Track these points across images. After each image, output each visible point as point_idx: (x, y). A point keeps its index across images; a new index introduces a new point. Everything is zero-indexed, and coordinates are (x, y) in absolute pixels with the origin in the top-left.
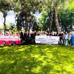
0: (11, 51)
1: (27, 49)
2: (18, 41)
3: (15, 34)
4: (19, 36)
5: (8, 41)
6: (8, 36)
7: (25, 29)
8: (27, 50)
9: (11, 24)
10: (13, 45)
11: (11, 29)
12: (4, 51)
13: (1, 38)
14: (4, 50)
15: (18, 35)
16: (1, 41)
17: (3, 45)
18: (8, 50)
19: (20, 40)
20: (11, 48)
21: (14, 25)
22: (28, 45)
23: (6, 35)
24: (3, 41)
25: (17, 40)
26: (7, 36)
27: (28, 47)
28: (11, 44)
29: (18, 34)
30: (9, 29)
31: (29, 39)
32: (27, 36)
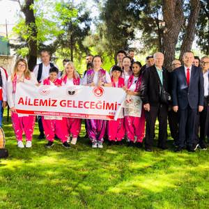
0: (88, 188)
2: (124, 120)
3: (103, 72)
4: (133, 87)
5: (60, 118)
6: (58, 82)
7: (152, 40)
9: (65, 10)
10: (90, 144)
11: (64, 44)
12: (42, 182)
13: (21, 101)
14: (41, 177)
15: (121, 82)
16: (20, 115)
17: (29, 144)
18: (64, 180)
19: (135, 112)
20: (80, 164)
21: (85, 18)
22: (190, 149)
23: (46, 82)
24: (31, 118)
25: (118, 115)
26: (52, 86)
27: (190, 162)
28: (74, 141)
29: (126, 77)
30: (56, 43)
31: (198, 109)
32: (183, 87)
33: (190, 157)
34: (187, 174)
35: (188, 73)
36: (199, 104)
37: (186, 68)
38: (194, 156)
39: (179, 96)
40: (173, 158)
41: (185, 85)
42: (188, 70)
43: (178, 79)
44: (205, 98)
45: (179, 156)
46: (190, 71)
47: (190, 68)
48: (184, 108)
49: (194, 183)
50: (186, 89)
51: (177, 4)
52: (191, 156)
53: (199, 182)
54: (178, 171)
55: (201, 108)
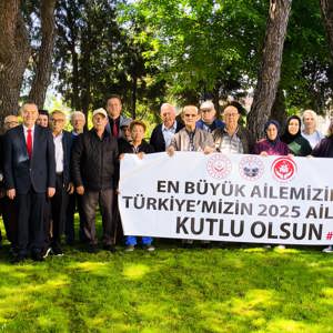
1: (36, 304)
8: (36, 313)
27: (35, 278)
31: (47, 193)
32: (22, 159)
33: (34, 270)
34: (26, 298)
35: (29, 136)
36: (48, 186)
37: (26, 129)
38: (41, 267)
39: (16, 173)
40: (7, 274)
41: (25, 155)
42: (29, 131)
43: (13, 146)
44: (57, 175)
45: (17, 270)
46: (32, 134)
47: (33, 129)
48: (25, 192)
49: (37, 311)
50: (27, 162)
51: (18, 27)
52: (37, 267)
53: (45, 308)
54: (13, 294)
55: (52, 191)
